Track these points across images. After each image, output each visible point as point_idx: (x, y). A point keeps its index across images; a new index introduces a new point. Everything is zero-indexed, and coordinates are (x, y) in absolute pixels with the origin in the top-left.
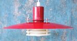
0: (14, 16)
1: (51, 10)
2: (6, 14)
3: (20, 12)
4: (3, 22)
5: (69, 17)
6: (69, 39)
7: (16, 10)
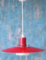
0: (8, 40)
1: (32, 36)
2: (4, 39)
3: (12, 38)
4: (2, 44)
5: (43, 41)
6: (43, 55)
7: (10, 37)
